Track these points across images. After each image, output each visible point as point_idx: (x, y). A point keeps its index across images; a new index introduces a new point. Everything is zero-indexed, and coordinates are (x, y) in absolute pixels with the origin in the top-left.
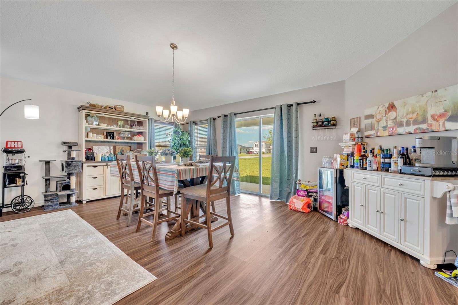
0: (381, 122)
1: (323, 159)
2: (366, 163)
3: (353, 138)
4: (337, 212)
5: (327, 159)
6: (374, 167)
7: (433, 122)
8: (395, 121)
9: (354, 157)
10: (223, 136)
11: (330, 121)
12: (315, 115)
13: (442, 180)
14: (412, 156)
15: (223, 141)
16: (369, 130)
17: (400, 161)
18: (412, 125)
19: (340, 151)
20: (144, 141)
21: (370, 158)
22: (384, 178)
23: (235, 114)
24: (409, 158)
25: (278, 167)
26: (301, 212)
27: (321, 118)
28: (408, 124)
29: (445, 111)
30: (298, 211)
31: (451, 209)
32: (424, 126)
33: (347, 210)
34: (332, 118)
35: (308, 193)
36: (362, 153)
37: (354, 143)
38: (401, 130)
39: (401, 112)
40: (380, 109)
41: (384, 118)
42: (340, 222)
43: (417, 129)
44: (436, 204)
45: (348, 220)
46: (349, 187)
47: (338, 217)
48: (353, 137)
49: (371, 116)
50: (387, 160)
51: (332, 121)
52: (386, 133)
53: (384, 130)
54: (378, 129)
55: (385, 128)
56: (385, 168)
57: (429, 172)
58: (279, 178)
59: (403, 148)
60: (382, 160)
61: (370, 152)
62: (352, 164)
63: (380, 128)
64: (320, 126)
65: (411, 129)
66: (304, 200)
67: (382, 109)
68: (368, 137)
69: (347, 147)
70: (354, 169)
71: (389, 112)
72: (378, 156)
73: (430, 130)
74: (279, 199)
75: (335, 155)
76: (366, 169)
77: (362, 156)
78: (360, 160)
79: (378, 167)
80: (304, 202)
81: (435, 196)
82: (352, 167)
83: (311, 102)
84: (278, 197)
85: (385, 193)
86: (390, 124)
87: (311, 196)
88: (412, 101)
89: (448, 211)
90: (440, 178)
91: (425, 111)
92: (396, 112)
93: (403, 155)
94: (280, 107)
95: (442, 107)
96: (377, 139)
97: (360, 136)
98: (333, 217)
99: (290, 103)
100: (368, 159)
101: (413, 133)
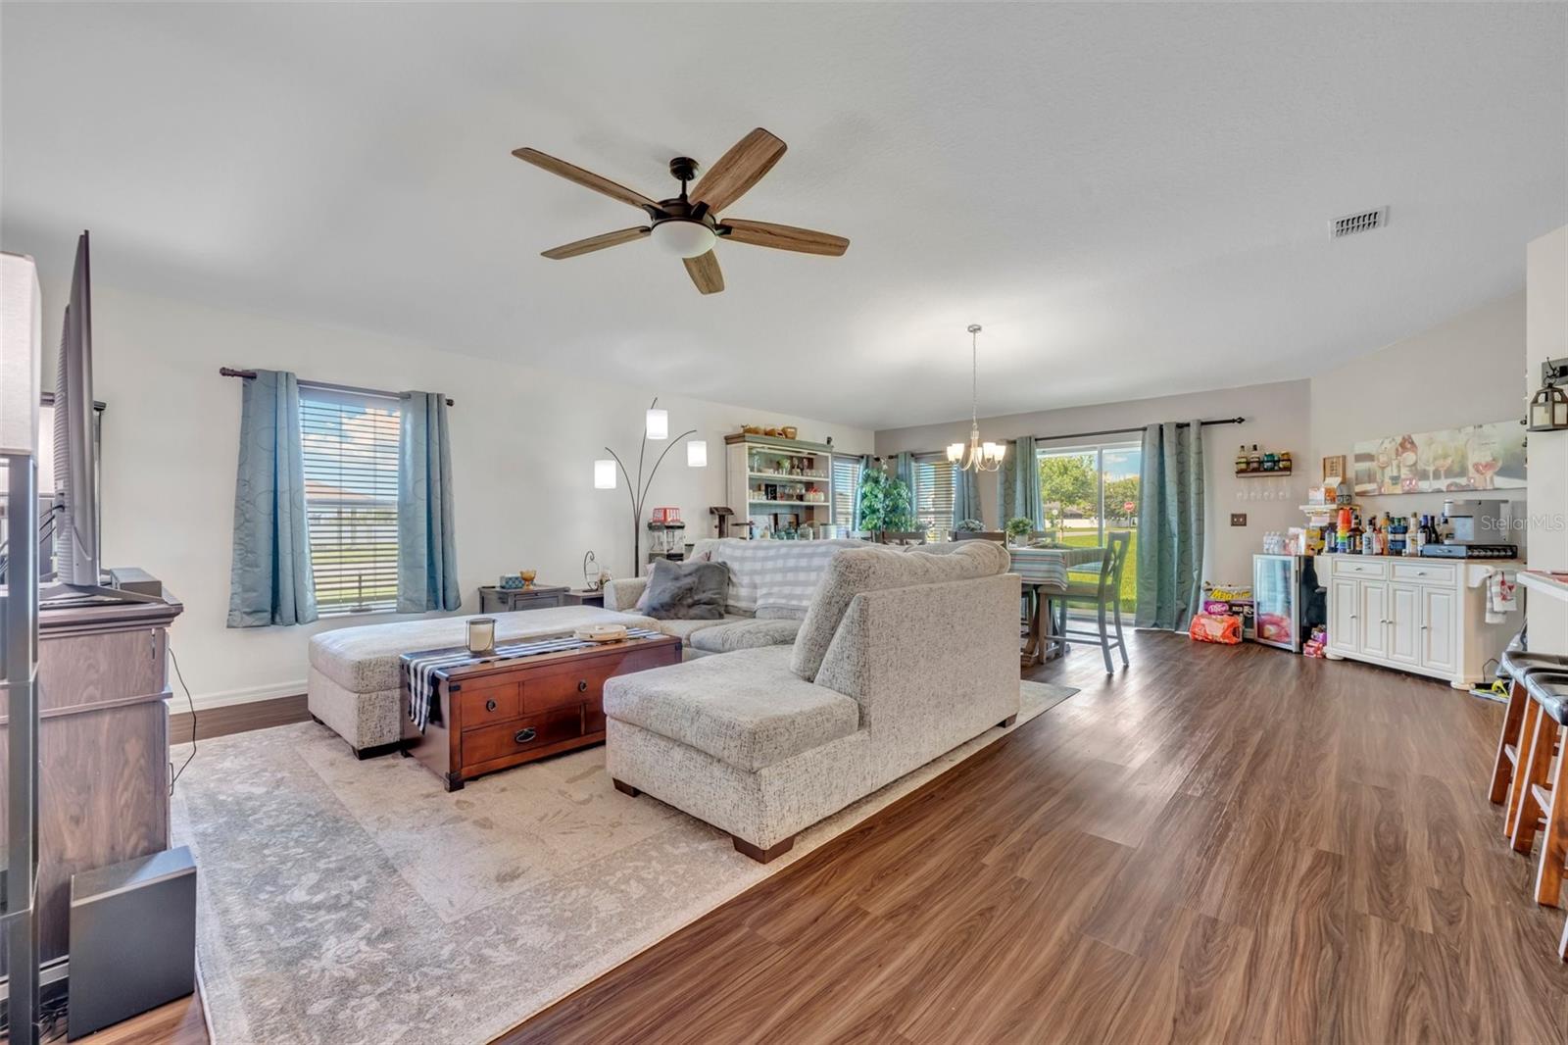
0: (1389, 468)
1: (1265, 538)
2: (1361, 543)
3: (1330, 496)
4: (1300, 637)
5: (1276, 538)
6: (1377, 548)
7: (1477, 476)
8: (1413, 468)
9: (1336, 532)
10: (1005, 490)
11: (1279, 461)
12: (1243, 447)
13: (1482, 563)
14: (1441, 529)
15: (1005, 501)
16: (1364, 483)
17: (1421, 537)
18: (1443, 477)
19: (1303, 520)
20: (825, 501)
21: (1368, 532)
22: (1394, 566)
23: (1036, 440)
24: (1435, 532)
25: (1153, 556)
26: (1220, 643)
27: (1255, 455)
28: (1437, 475)
29: (1494, 460)
30: (1213, 642)
31: (1492, 601)
32: (1463, 481)
33: (1324, 631)
34: (1283, 455)
35: (1232, 608)
36: (1353, 526)
37: (1334, 506)
38: (1424, 485)
39: (1425, 454)
40: (1387, 444)
41: (1395, 463)
42: (1309, 653)
43: (1451, 485)
44: (1472, 596)
45: (1325, 648)
46: (1326, 588)
47: (1305, 645)
48: (1332, 494)
49: (1369, 457)
50: (1399, 537)
51: (1283, 460)
52: (1398, 490)
53: (1393, 484)
54: (1382, 481)
55: (1395, 480)
56: (1396, 550)
57: (1463, 551)
58: (1156, 580)
59: (1426, 517)
60: (1390, 537)
61: (1368, 522)
62: (1333, 546)
63: (1387, 480)
64: (1255, 470)
65: (1443, 484)
66: (1223, 621)
67: (1390, 446)
68: (1362, 494)
69: (1317, 514)
70: (1338, 554)
71: (1403, 453)
72: (1383, 531)
73: (1472, 488)
74: (1155, 625)
75: (1292, 530)
76: (1361, 552)
77: (1352, 530)
78: (1350, 537)
79: (1383, 550)
80: (1225, 625)
81: (1471, 586)
82: (1334, 550)
83: (1233, 421)
84: (1153, 622)
85: (1395, 591)
86: (1405, 473)
87: (1238, 613)
88: (1443, 436)
89: (1488, 605)
90: (1478, 561)
91: (1464, 457)
92: (1416, 454)
93: (1425, 527)
94: (1158, 427)
95: (1489, 453)
96: (1380, 498)
97: (1345, 494)
98: (1293, 647)
99: (1182, 420)
100: (1364, 535)
101: (1445, 490)
